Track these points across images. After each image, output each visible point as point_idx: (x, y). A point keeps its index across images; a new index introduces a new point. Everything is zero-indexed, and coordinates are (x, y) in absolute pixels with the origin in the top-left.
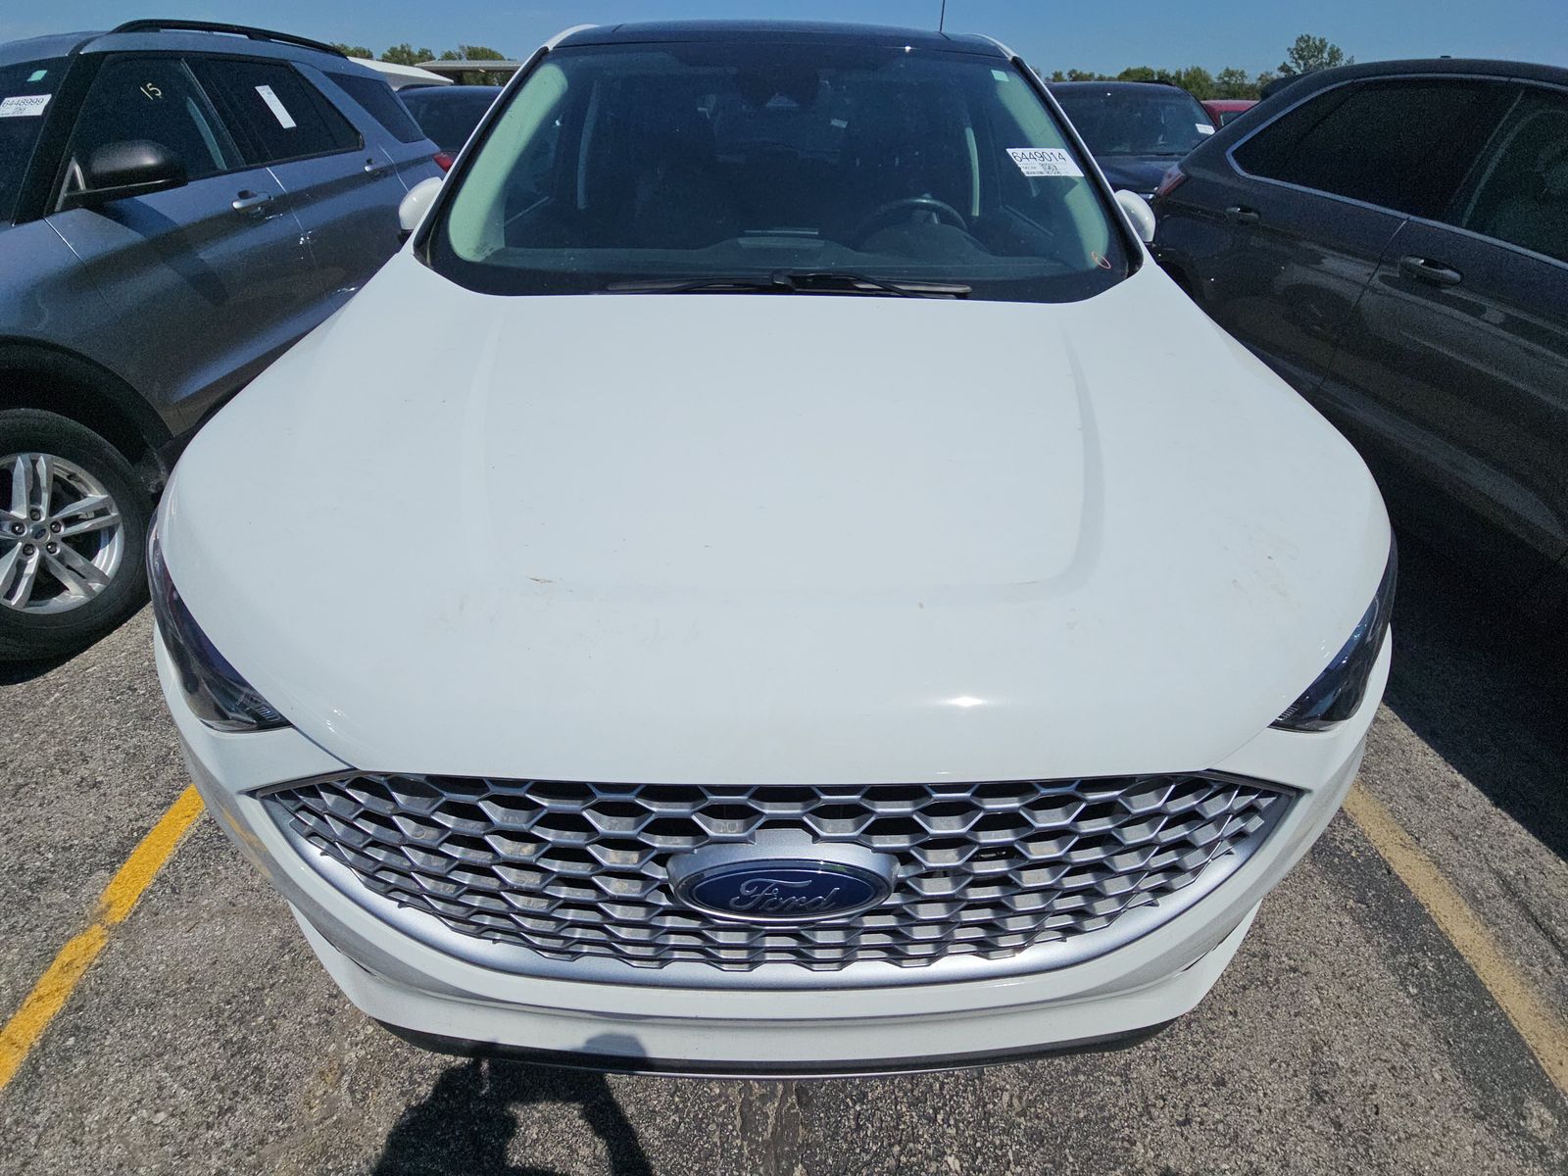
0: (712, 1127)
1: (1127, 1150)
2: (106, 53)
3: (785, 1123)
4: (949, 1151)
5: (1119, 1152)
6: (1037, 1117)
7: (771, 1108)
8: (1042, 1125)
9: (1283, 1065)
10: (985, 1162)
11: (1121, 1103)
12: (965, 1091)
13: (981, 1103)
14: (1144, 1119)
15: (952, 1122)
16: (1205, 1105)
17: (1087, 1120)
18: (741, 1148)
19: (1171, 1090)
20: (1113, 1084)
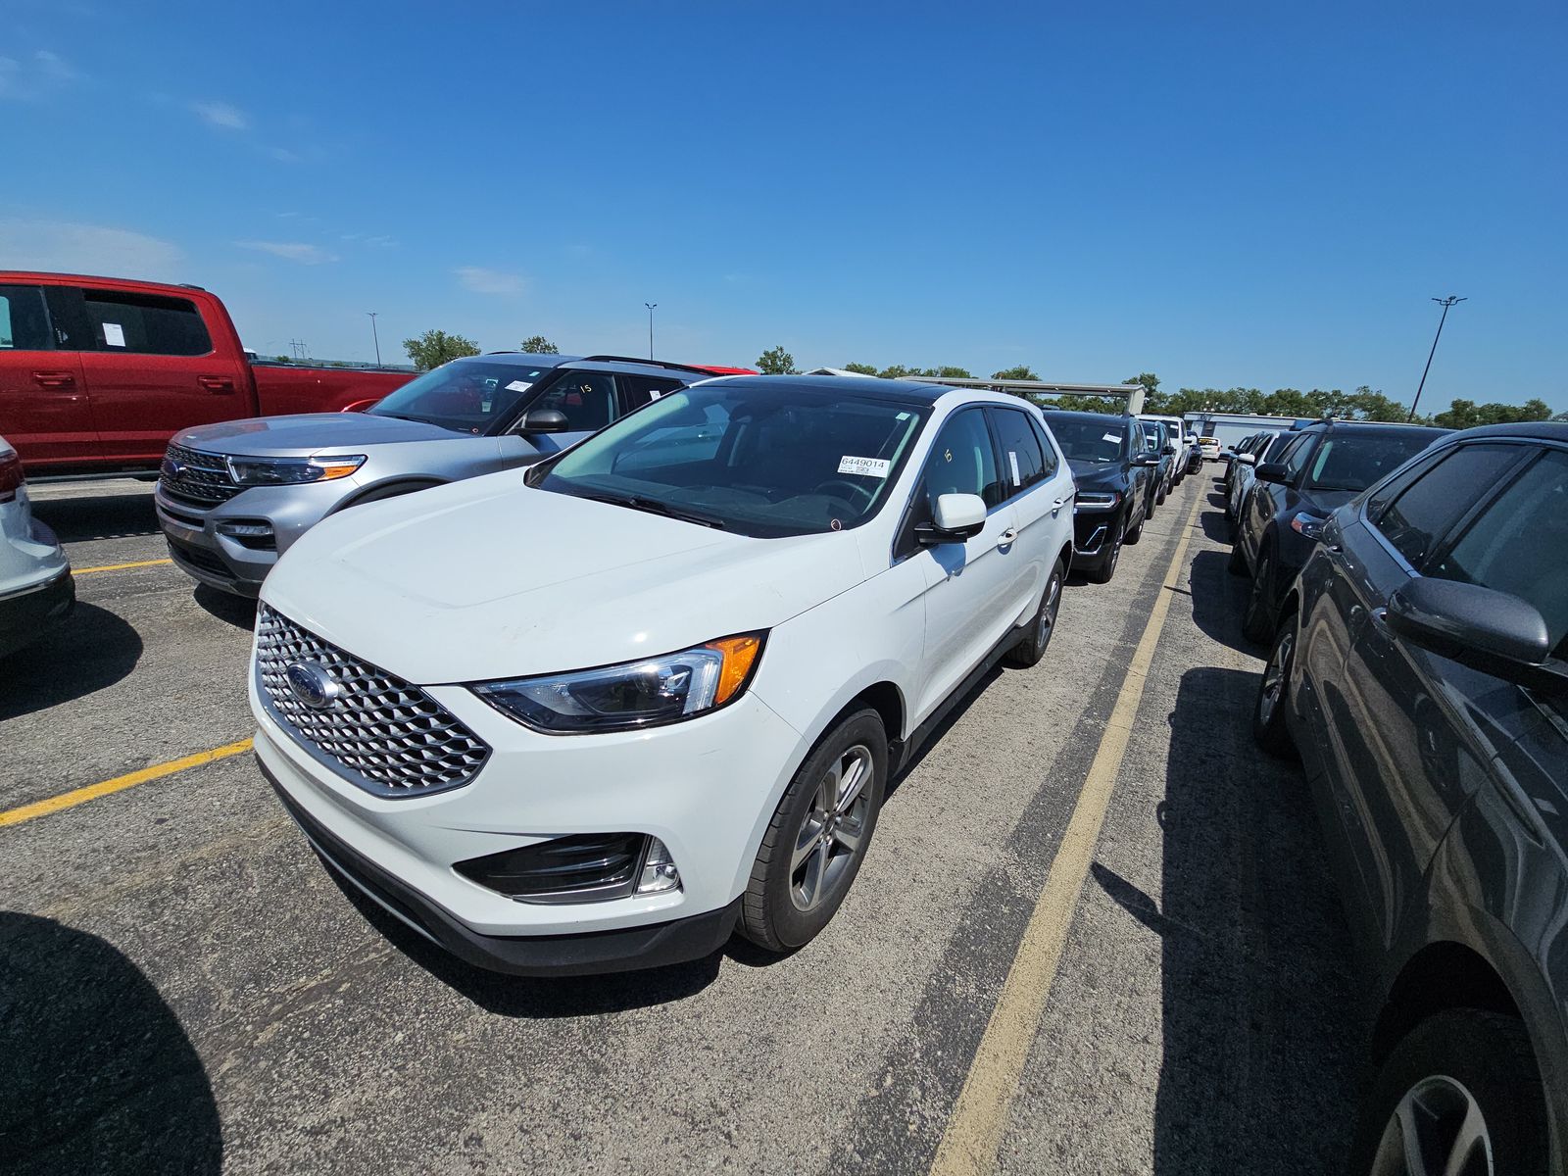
0: (344, 941)
1: (476, 1110)
2: (569, 369)
3: (370, 966)
4: (404, 1030)
5: (471, 1107)
6: (461, 1057)
7: (373, 955)
8: (457, 1061)
9: (629, 1168)
10: (411, 1049)
11: (508, 1091)
12: (449, 1016)
13: (448, 1027)
14: (507, 1107)
15: (424, 1022)
16: (549, 1136)
17: (480, 1080)
18: (341, 958)
19: (544, 1112)
20: (519, 1079)
